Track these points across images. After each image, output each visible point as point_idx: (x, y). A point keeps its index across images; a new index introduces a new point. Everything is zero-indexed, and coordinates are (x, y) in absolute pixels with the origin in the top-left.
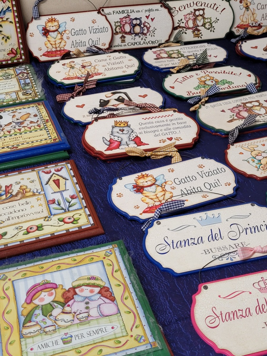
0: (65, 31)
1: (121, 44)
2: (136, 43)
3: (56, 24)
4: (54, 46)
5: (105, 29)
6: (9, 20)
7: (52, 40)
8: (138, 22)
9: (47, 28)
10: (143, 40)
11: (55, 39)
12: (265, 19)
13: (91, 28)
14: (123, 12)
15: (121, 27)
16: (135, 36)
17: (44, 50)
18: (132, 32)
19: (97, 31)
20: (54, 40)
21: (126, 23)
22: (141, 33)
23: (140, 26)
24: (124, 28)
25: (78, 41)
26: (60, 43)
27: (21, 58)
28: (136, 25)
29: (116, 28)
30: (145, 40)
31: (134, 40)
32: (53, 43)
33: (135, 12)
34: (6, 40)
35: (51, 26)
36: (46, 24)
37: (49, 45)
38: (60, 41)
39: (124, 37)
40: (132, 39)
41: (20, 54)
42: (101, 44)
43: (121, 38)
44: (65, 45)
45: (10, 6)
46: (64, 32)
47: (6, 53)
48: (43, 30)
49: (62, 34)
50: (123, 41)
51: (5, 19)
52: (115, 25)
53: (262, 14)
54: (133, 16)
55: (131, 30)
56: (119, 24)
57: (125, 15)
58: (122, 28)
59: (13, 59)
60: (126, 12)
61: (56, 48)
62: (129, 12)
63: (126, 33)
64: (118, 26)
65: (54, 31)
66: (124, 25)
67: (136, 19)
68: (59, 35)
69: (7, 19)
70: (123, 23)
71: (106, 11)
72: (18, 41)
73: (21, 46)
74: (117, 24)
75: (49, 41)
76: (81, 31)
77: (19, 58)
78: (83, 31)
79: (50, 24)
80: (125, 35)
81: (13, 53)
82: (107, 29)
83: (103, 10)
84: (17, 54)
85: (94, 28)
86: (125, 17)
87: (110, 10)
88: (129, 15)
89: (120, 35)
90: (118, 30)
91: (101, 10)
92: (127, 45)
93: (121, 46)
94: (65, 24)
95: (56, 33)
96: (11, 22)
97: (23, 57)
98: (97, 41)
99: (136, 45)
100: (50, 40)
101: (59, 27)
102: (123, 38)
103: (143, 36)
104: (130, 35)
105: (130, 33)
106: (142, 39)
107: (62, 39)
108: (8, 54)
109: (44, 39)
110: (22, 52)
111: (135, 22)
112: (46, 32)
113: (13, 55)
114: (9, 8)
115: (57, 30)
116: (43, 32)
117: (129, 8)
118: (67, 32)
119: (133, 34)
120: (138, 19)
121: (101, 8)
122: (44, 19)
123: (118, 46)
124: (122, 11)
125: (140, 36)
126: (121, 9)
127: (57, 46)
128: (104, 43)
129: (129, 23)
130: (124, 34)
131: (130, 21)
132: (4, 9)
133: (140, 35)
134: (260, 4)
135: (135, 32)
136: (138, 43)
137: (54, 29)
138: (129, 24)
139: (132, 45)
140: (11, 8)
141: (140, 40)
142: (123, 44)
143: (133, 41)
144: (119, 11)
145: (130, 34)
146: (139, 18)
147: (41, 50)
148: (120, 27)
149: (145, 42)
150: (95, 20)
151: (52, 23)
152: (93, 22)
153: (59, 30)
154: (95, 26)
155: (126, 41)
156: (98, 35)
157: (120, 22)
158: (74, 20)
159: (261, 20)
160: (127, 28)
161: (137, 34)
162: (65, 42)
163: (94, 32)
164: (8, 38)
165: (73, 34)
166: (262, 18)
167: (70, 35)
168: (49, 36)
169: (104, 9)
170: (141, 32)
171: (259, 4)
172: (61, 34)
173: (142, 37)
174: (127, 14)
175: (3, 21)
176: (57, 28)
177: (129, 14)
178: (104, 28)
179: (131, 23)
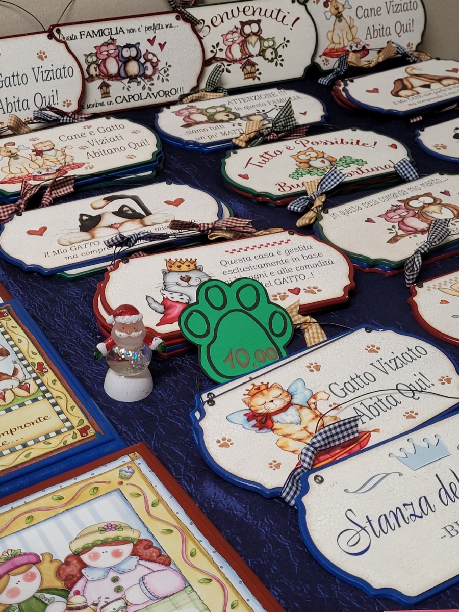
1: (100, 101)
2: (133, 97)
5: (66, 70)
8: (133, 52)
10: (147, 90)
12: (372, 37)
13: (36, 70)
14: (101, 33)
15: (99, 66)
16: (129, 82)
18: (123, 74)
19: (50, 75)
21: (109, 55)
22: (140, 76)
23: (138, 61)
24: (105, 67)
25: (11, 100)
28: (129, 59)
29: (89, 67)
30: (151, 90)
31: (128, 90)
33: (125, 31)
39: (108, 86)
40: (124, 88)
42: (61, 103)
43: (101, 87)
50: (106, 94)
52: (87, 61)
53: (367, 28)
54: (121, 40)
55: (119, 70)
56: (95, 59)
57: (106, 39)
58: (102, 68)
60: (106, 32)
62: (114, 31)
63: (110, 77)
64: (94, 63)
66: (104, 61)
67: (129, 46)
70: (102, 57)
71: (66, 31)
74: (90, 59)
76: (16, 78)
78: (20, 77)
80: (110, 82)
82: (70, 70)
83: (58, 31)
85: (43, 70)
86: (107, 44)
87: (74, 30)
88: (113, 40)
89: (98, 82)
90: (93, 72)
91: (54, 31)
92: (114, 101)
93: (102, 104)
98: (51, 98)
99: (132, 100)
102: (104, 88)
103: (146, 81)
104: (118, 80)
105: (118, 77)
106: (144, 88)
111: (126, 53)
117: (112, 25)
119: (124, 78)
120: (133, 46)
121: (54, 26)
123: (96, 105)
124: (99, 31)
125: (139, 83)
126: (96, 27)
128: (67, 101)
129: (113, 55)
130: (106, 80)
131: (117, 51)
133: (139, 79)
134: (362, 7)
135: (129, 75)
136: (136, 98)
138: (115, 57)
139: (125, 102)
141: (141, 91)
142: (106, 100)
143: (126, 93)
144: (93, 31)
145: (119, 78)
146: (134, 44)
148: (97, 64)
149: (150, 93)
150: (44, 53)
152: (41, 57)
154: (46, 65)
155: (111, 95)
156: (53, 84)
157: (96, 54)
159: (366, 39)
160: (112, 67)
161: (132, 78)
163: (45, 78)
166: (367, 34)
169: (60, 28)
170: (141, 73)
171: (360, 8)
173: (143, 83)
174: (108, 37)
177: (112, 37)
178: (64, 68)
179: (118, 55)
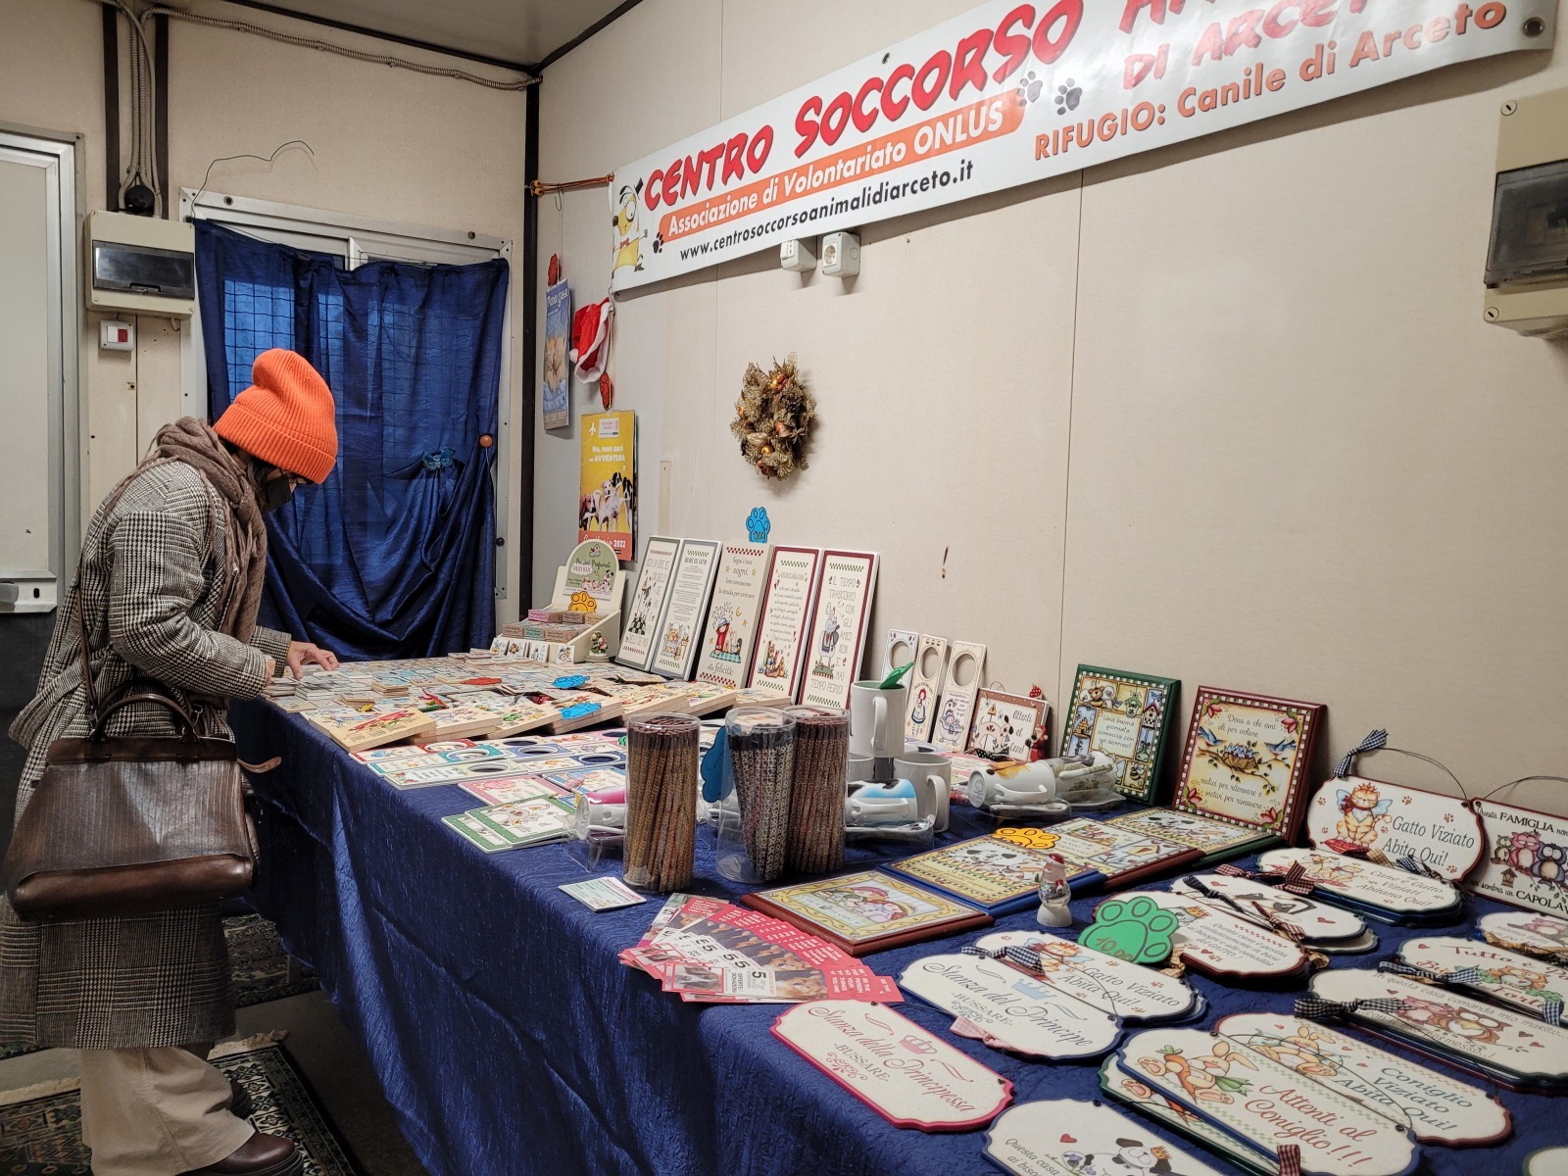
0: (1383, 816)
1: (1500, 887)
2: (1539, 900)
3: (1373, 797)
4: (1352, 835)
5: (1466, 840)
6: (1286, 761)
7: (1353, 823)
8: (1557, 855)
9: (1353, 798)
10: (1559, 900)
11: (1360, 822)
13: (1437, 828)
14: (1526, 822)
15: (1510, 852)
16: (1539, 882)
17: (1332, 835)
18: (1536, 870)
19: (1447, 837)
20: (1357, 824)
21: (1526, 846)
22: (1557, 882)
23: (1559, 866)
24: (1517, 856)
25: (1400, 843)
26: (1366, 833)
27: (1280, 830)
28: (1549, 859)
29: (1499, 848)
30: (1565, 902)
31: (1536, 890)
32: (1353, 829)
33: (1555, 830)
34: (1268, 791)
35: (1361, 799)
36: (1354, 792)
37: (1344, 830)
38: (1367, 829)
39: (1514, 876)
40: (1531, 886)
41: (1282, 822)
42: (1446, 866)
43: (1505, 873)
44: (1372, 841)
45: (1297, 740)
46: (1380, 817)
47: (1260, 812)
48: (1344, 800)
49: (1376, 820)
50: (1508, 883)
51: (1279, 758)
52: (1498, 842)
54: (1546, 837)
55: (1533, 865)
56: (1508, 843)
57: (1529, 829)
58: (1514, 855)
59: (1266, 826)
60: (1531, 823)
61: (1354, 839)
62: (1541, 825)
63: (1520, 868)
64: (1506, 847)
65: (1363, 809)
66: (1519, 850)
67: (1553, 846)
68: (1370, 820)
69: (1283, 759)
70: (1517, 844)
71: (1486, 807)
72: (1287, 800)
73: (1288, 810)
74: (1503, 842)
75: (1346, 822)
76: (1414, 827)
77: (1277, 828)
78: (1418, 828)
79: (1360, 794)
80: (1517, 873)
81: (1270, 816)
82: (1471, 841)
83: (1479, 804)
84: (1276, 820)
85: (1444, 830)
86: (1528, 835)
87: (1498, 810)
88: (1537, 833)
89: (1504, 867)
90: (1501, 854)
91: (1474, 803)
92: (1515, 894)
93: (1500, 891)
94: (1388, 803)
95: (1366, 813)
96: (1287, 765)
97: (1284, 830)
98: (1439, 858)
99: (1537, 902)
100: (1349, 820)
101: (1376, 805)
102: (1508, 876)
103: (1562, 890)
104: (1528, 875)
105: (1529, 871)
106: (1557, 896)
107: (1371, 827)
108: (1262, 815)
109: (1340, 815)
110: (1286, 820)
111: (1547, 852)
112: (1348, 805)
113: (1269, 820)
114: (1293, 742)
115: (1369, 809)
116: (1344, 803)
117: (1542, 819)
118: (1387, 819)
119: (1535, 875)
120: (1560, 849)
121: (1475, 799)
122: (1354, 782)
123: (1493, 888)
124: (1523, 820)
125: (1552, 888)
126: (1522, 814)
127: (1358, 836)
128: (1453, 867)
129: (1533, 849)
130: (1513, 869)
131: (1538, 846)
132: (1285, 743)
133: (1554, 884)
135: (1543, 875)
136: (1543, 902)
137: (1366, 805)
138: (1532, 851)
139: (1527, 900)
140: (1296, 744)
141: (1552, 897)
142: (1505, 889)
143: (1532, 892)
144: (1517, 818)
145: (1529, 873)
146: (1561, 846)
147: (1325, 832)
148: (1509, 850)
149: (1563, 905)
150: (1452, 817)
151: (1366, 793)
152: (1447, 819)
153: (1374, 810)
154: (1449, 827)
155: (1514, 885)
156: (1447, 847)
157: (1512, 840)
158: (1408, 802)
160: (1526, 859)
161: (1545, 880)
162: (1376, 835)
163: (1442, 838)
164: (1273, 789)
165: (1397, 826)
167: (1390, 827)
168: (1350, 814)
169: (1481, 802)
170: (1559, 879)
172: (1374, 818)
173: (1557, 890)
174: (1532, 830)
175: (1276, 759)
176: (1372, 805)
177: (1537, 830)
178: (1465, 837)
179: (1537, 850)
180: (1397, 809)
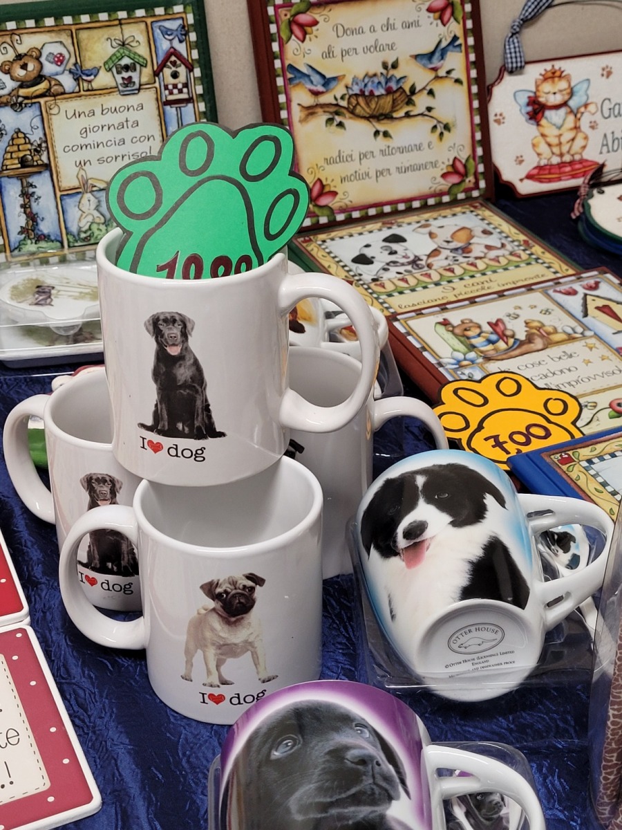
0: (586, 105)
3: (563, 85)
4: (556, 150)
6: (454, 75)
7: (551, 132)
9: (539, 97)
11: (559, 128)
17: (531, 162)
20: (556, 132)
25: (618, 135)
26: (573, 140)
27: (477, 187)
32: (554, 141)
34: (441, 134)
35: (551, 93)
36: (537, 86)
37: (543, 148)
38: (570, 135)
41: (476, 174)
44: (584, 147)
45: (460, 33)
46: (582, 109)
47: (438, 172)
48: (528, 104)
49: (579, 116)
51: (442, 73)
59: (455, 190)
61: (561, 155)
65: (557, 107)
68: (571, 118)
69: (449, 72)
72: (473, 137)
73: (479, 151)
75: (543, 135)
77: (471, 185)
79: (547, 87)
81: (456, 172)
84: (465, 175)
94: (585, 85)
95: (563, 111)
96: (458, 81)
97: (482, 184)
101: (572, 94)
107: (577, 128)
108: (444, 176)
109: (532, 129)
110: (481, 168)
112: (536, 110)
113: (455, 179)
114: (455, 38)
115: (565, 104)
116: (530, 109)
118: (592, 108)
122: (534, 72)
127: (565, 148)
132: (444, 44)
137: (557, 99)
140: (461, 41)
147: (521, 162)
151: (553, 82)
153: (572, 103)
162: (586, 138)
164: (447, 127)
165: (606, 113)
167: (598, 117)
168: (543, 122)
172: (575, 113)
175: (437, 78)
176: (566, 97)
180: (599, 90)
